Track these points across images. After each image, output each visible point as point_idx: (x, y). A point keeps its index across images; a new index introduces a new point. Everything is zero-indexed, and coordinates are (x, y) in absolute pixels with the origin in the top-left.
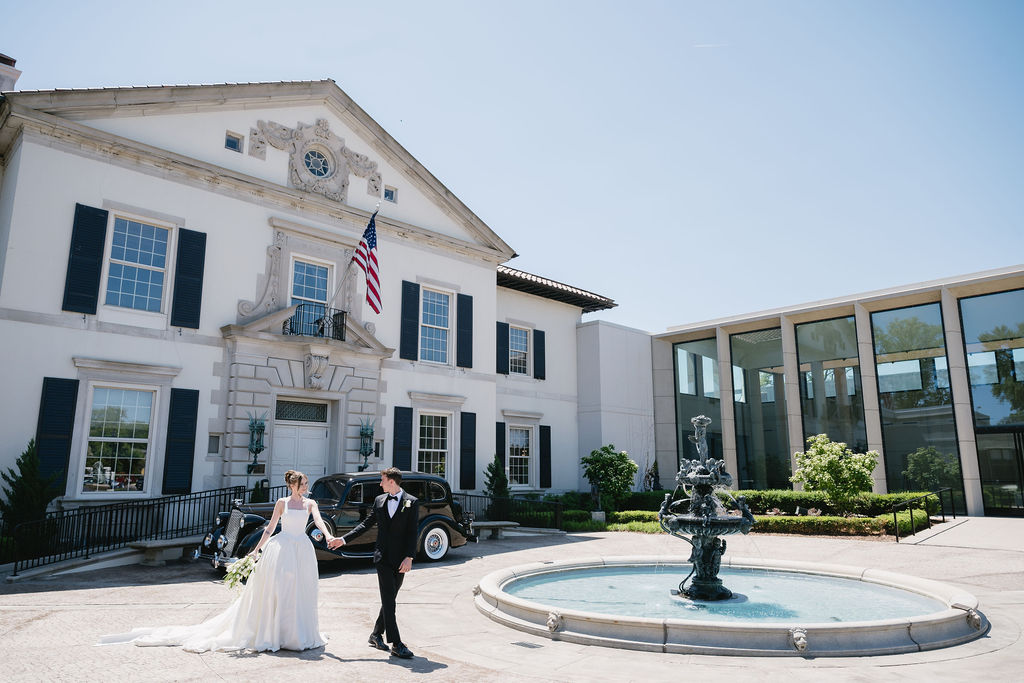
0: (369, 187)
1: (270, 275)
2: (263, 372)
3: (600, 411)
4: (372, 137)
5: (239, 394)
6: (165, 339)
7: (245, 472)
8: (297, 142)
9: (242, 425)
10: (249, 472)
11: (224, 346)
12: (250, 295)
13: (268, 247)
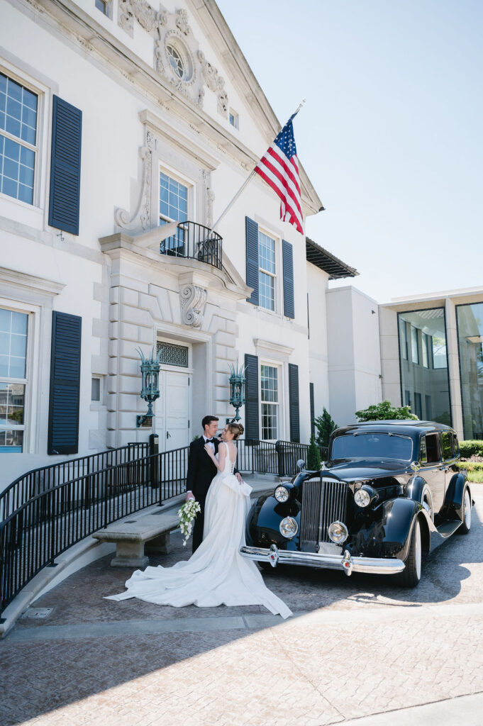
0: (218, 105)
1: (143, 183)
2: (147, 301)
3: (354, 370)
4: (223, 48)
5: (125, 325)
6: (43, 243)
7: (134, 425)
8: (161, 28)
9: (130, 366)
10: (138, 424)
11: (103, 262)
12: (125, 202)
13: (140, 148)
